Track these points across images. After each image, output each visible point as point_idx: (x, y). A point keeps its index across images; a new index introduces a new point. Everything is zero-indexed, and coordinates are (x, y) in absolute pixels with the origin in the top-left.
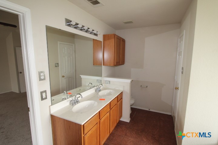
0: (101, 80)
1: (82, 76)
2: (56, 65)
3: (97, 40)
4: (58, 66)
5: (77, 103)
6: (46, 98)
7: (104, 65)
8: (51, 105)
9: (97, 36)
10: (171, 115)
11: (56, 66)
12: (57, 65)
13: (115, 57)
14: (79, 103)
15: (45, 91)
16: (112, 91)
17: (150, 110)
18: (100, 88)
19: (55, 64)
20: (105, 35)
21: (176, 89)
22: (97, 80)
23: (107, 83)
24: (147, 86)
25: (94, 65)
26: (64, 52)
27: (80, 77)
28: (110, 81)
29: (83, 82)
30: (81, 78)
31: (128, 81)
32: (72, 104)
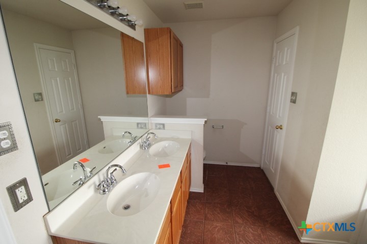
0: (145, 124)
1: (103, 119)
2: (37, 97)
3: (135, 38)
4: (42, 100)
5: (113, 187)
6: (30, 199)
7: (149, 93)
8: (48, 211)
9: (135, 29)
10: (259, 168)
11: (36, 100)
12: (39, 97)
13: (172, 78)
14: (117, 183)
15: (24, 182)
16: (171, 143)
17: (228, 164)
18: (149, 139)
19: (34, 94)
20: (148, 29)
21: (277, 128)
22: (138, 124)
23: (160, 129)
24: (223, 126)
25: (128, 93)
26: (50, 67)
27: (100, 119)
28: (163, 125)
29: (107, 131)
30: (102, 122)
31: (202, 121)
32: (102, 191)
